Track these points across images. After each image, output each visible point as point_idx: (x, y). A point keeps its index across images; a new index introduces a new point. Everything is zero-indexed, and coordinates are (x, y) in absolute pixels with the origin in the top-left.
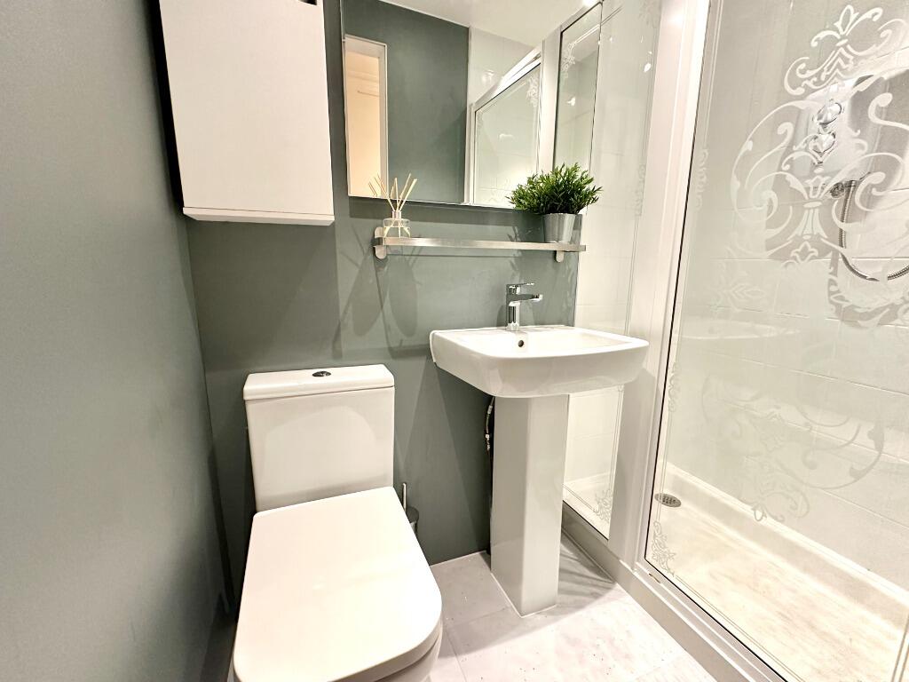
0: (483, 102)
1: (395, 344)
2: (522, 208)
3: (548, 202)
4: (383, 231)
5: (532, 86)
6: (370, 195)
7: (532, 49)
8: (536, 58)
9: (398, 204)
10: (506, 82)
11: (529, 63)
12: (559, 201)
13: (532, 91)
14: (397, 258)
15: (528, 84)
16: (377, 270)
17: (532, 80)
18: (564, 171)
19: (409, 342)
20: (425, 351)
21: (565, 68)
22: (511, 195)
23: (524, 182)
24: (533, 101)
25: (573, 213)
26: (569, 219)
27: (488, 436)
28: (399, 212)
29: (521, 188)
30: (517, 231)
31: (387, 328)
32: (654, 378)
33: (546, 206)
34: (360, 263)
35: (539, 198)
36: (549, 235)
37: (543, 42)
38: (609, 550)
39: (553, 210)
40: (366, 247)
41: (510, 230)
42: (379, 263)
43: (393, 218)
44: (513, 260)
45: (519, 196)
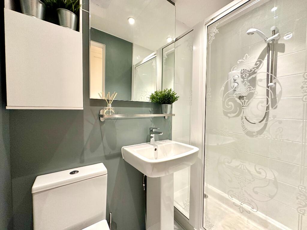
0: (138, 65)
1: (107, 153)
2: (154, 102)
3: (163, 101)
4: (104, 112)
5: (154, 63)
6: (99, 98)
7: (154, 52)
8: (155, 55)
9: (110, 102)
10: (145, 60)
11: (153, 56)
12: (166, 100)
13: (154, 64)
14: (109, 120)
15: (152, 62)
16: (101, 126)
17: (154, 61)
18: (167, 91)
19: (113, 152)
20: (120, 155)
21: (164, 59)
22: (149, 97)
23: (154, 93)
24: (154, 67)
25: (171, 104)
26: (169, 106)
27: (144, 185)
28: (110, 105)
29: (152, 95)
30: (152, 109)
31: (104, 148)
32: (201, 160)
33: (162, 101)
34: (94, 123)
35: (159, 99)
36: (163, 111)
37: (157, 50)
38: (189, 224)
39: (164, 103)
40: (97, 117)
41: (150, 109)
42: (102, 123)
43: (108, 107)
44: (151, 119)
45: (153, 98)
